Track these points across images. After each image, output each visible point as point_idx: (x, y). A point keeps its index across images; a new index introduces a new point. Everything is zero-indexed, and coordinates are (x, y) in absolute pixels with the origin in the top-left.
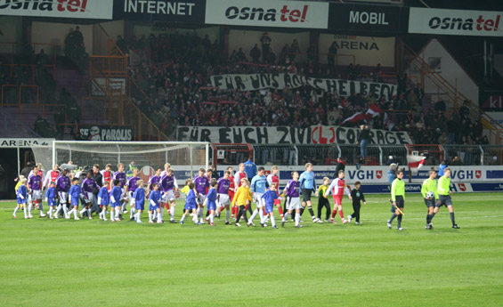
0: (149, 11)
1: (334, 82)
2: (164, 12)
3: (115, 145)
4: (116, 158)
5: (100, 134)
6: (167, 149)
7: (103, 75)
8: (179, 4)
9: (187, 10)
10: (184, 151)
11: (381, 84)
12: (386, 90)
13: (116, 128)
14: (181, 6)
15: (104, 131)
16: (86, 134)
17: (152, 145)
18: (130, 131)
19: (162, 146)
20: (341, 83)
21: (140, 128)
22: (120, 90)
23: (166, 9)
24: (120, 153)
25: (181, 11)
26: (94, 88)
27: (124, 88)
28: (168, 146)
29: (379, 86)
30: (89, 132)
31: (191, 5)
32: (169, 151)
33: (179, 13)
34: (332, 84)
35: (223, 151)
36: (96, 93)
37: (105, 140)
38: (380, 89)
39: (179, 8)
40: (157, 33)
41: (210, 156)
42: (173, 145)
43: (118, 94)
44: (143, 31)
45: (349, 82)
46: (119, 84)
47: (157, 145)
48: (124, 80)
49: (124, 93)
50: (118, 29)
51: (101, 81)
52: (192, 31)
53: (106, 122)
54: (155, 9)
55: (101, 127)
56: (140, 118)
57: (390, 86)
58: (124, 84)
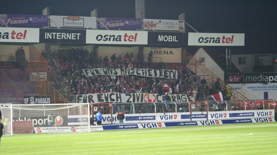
0: (57, 38)
1: (145, 70)
2: (65, 38)
3: (42, 106)
4: (43, 113)
5: (35, 101)
6: (68, 107)
7: (35, 71)
8: (73, 34)
9: (77, 37)
10: (77, 108)
11: (169, 70)
12: (172, 73)
13: (43, 97)
14: (74, 35)
15: (36, 99)
16: (27, 101)
17: (61, 106)
18: (49, 99)
19: (66, 106)
20: (149, 71)
21: (54, 97)
22: (44, 78)
23: (66, 37)
24: (45, 110)
25: (74, 37)
26: (31, 77)
27: (46, 77)
28: (69, 105)
29: (168, 71)
30: (29, 100)
31: (78, 34)
32: (70, 108)
33: (73, 39)
34: (144, 71)
35: (97, 108)
36: (32, 80)
37: (37, 103)
38: (169, 73)
39: (73, 36)
40: (61, 49)
41: (90, 110)
42: (71, 105)
43: (43, 80)
44: (54, 48)
45: (153, 70)
46: (44, 75)
47: (63, 105)
48: (46, 73)
49: (46, 79)
50: (42, 47)
51: (35, 74)
52: (79, 47)
53: (37, 95)
54: (61, 37)
55: (35, 97)
56: (54, 92)
57: (174, 71)
58: (46, 75)
